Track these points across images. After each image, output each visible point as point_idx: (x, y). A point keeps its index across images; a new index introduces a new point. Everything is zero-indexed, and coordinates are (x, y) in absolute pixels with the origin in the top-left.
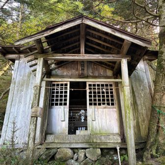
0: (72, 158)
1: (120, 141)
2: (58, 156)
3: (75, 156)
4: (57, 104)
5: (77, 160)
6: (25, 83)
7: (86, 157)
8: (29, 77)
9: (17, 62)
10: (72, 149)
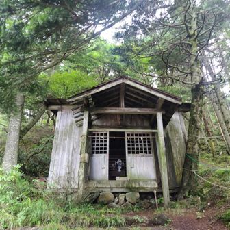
0: (114, 201)
1: (156, 186)
2: (100, 200)
3: (116, 200)
4: (97, 153)
5: (117, 203)
6: (67, 133)
7: (125, 200)
8: (71, 127)
9: (59, 113)
10: (113, 193)
